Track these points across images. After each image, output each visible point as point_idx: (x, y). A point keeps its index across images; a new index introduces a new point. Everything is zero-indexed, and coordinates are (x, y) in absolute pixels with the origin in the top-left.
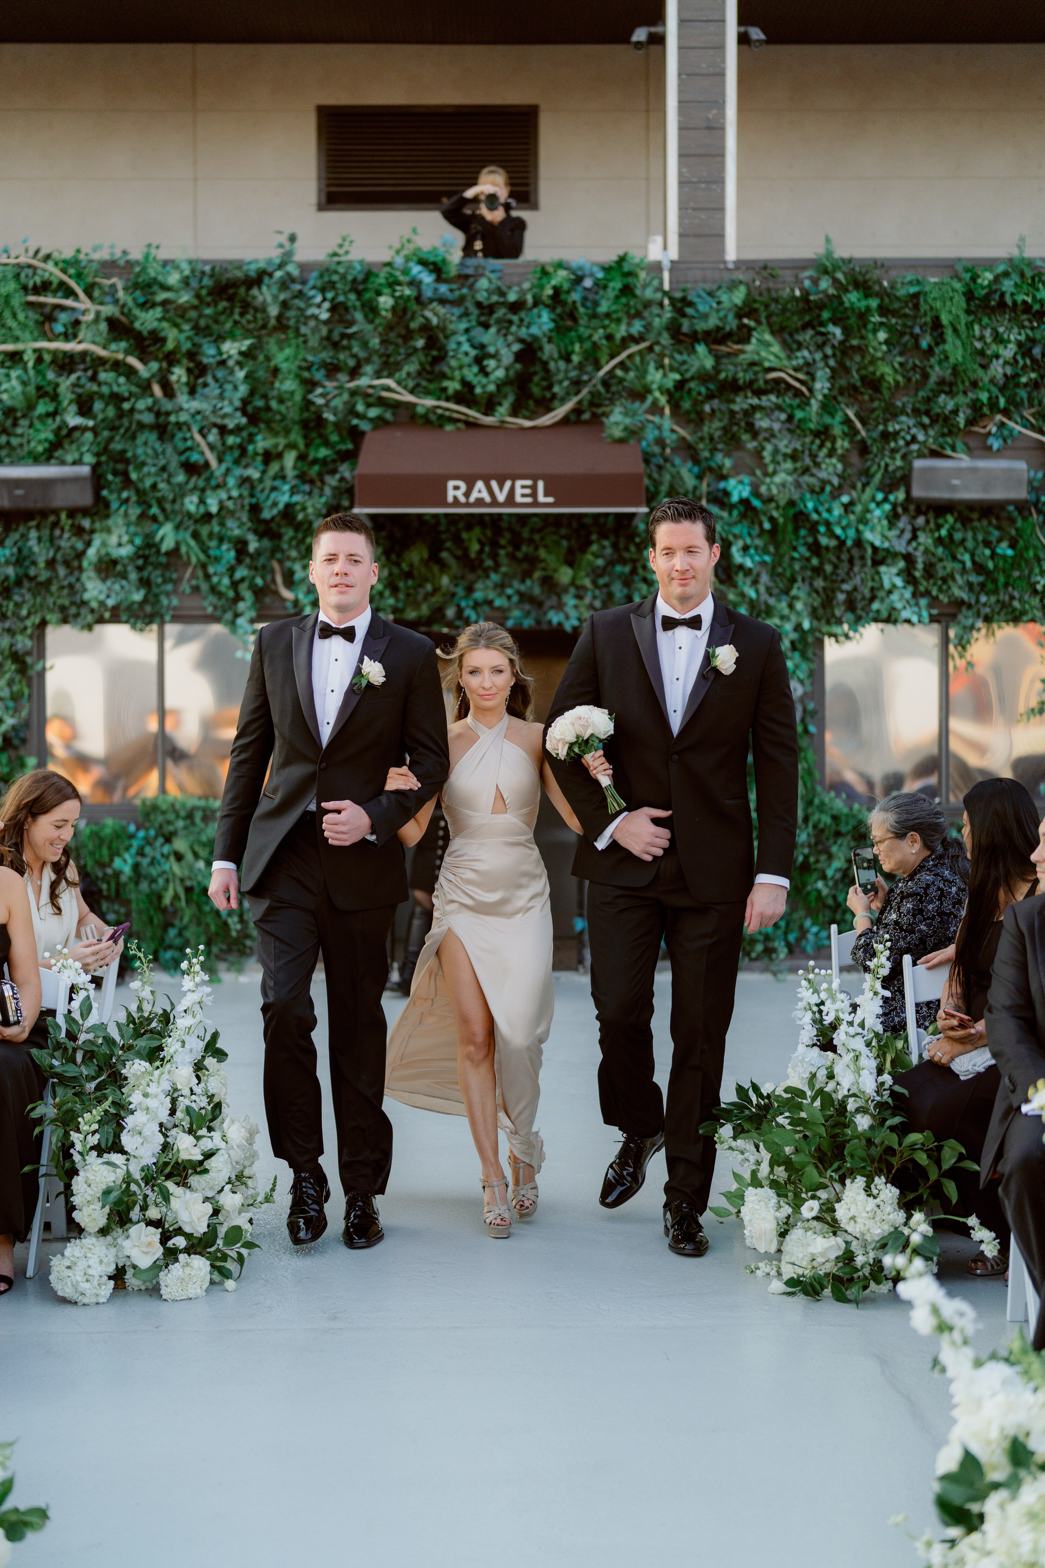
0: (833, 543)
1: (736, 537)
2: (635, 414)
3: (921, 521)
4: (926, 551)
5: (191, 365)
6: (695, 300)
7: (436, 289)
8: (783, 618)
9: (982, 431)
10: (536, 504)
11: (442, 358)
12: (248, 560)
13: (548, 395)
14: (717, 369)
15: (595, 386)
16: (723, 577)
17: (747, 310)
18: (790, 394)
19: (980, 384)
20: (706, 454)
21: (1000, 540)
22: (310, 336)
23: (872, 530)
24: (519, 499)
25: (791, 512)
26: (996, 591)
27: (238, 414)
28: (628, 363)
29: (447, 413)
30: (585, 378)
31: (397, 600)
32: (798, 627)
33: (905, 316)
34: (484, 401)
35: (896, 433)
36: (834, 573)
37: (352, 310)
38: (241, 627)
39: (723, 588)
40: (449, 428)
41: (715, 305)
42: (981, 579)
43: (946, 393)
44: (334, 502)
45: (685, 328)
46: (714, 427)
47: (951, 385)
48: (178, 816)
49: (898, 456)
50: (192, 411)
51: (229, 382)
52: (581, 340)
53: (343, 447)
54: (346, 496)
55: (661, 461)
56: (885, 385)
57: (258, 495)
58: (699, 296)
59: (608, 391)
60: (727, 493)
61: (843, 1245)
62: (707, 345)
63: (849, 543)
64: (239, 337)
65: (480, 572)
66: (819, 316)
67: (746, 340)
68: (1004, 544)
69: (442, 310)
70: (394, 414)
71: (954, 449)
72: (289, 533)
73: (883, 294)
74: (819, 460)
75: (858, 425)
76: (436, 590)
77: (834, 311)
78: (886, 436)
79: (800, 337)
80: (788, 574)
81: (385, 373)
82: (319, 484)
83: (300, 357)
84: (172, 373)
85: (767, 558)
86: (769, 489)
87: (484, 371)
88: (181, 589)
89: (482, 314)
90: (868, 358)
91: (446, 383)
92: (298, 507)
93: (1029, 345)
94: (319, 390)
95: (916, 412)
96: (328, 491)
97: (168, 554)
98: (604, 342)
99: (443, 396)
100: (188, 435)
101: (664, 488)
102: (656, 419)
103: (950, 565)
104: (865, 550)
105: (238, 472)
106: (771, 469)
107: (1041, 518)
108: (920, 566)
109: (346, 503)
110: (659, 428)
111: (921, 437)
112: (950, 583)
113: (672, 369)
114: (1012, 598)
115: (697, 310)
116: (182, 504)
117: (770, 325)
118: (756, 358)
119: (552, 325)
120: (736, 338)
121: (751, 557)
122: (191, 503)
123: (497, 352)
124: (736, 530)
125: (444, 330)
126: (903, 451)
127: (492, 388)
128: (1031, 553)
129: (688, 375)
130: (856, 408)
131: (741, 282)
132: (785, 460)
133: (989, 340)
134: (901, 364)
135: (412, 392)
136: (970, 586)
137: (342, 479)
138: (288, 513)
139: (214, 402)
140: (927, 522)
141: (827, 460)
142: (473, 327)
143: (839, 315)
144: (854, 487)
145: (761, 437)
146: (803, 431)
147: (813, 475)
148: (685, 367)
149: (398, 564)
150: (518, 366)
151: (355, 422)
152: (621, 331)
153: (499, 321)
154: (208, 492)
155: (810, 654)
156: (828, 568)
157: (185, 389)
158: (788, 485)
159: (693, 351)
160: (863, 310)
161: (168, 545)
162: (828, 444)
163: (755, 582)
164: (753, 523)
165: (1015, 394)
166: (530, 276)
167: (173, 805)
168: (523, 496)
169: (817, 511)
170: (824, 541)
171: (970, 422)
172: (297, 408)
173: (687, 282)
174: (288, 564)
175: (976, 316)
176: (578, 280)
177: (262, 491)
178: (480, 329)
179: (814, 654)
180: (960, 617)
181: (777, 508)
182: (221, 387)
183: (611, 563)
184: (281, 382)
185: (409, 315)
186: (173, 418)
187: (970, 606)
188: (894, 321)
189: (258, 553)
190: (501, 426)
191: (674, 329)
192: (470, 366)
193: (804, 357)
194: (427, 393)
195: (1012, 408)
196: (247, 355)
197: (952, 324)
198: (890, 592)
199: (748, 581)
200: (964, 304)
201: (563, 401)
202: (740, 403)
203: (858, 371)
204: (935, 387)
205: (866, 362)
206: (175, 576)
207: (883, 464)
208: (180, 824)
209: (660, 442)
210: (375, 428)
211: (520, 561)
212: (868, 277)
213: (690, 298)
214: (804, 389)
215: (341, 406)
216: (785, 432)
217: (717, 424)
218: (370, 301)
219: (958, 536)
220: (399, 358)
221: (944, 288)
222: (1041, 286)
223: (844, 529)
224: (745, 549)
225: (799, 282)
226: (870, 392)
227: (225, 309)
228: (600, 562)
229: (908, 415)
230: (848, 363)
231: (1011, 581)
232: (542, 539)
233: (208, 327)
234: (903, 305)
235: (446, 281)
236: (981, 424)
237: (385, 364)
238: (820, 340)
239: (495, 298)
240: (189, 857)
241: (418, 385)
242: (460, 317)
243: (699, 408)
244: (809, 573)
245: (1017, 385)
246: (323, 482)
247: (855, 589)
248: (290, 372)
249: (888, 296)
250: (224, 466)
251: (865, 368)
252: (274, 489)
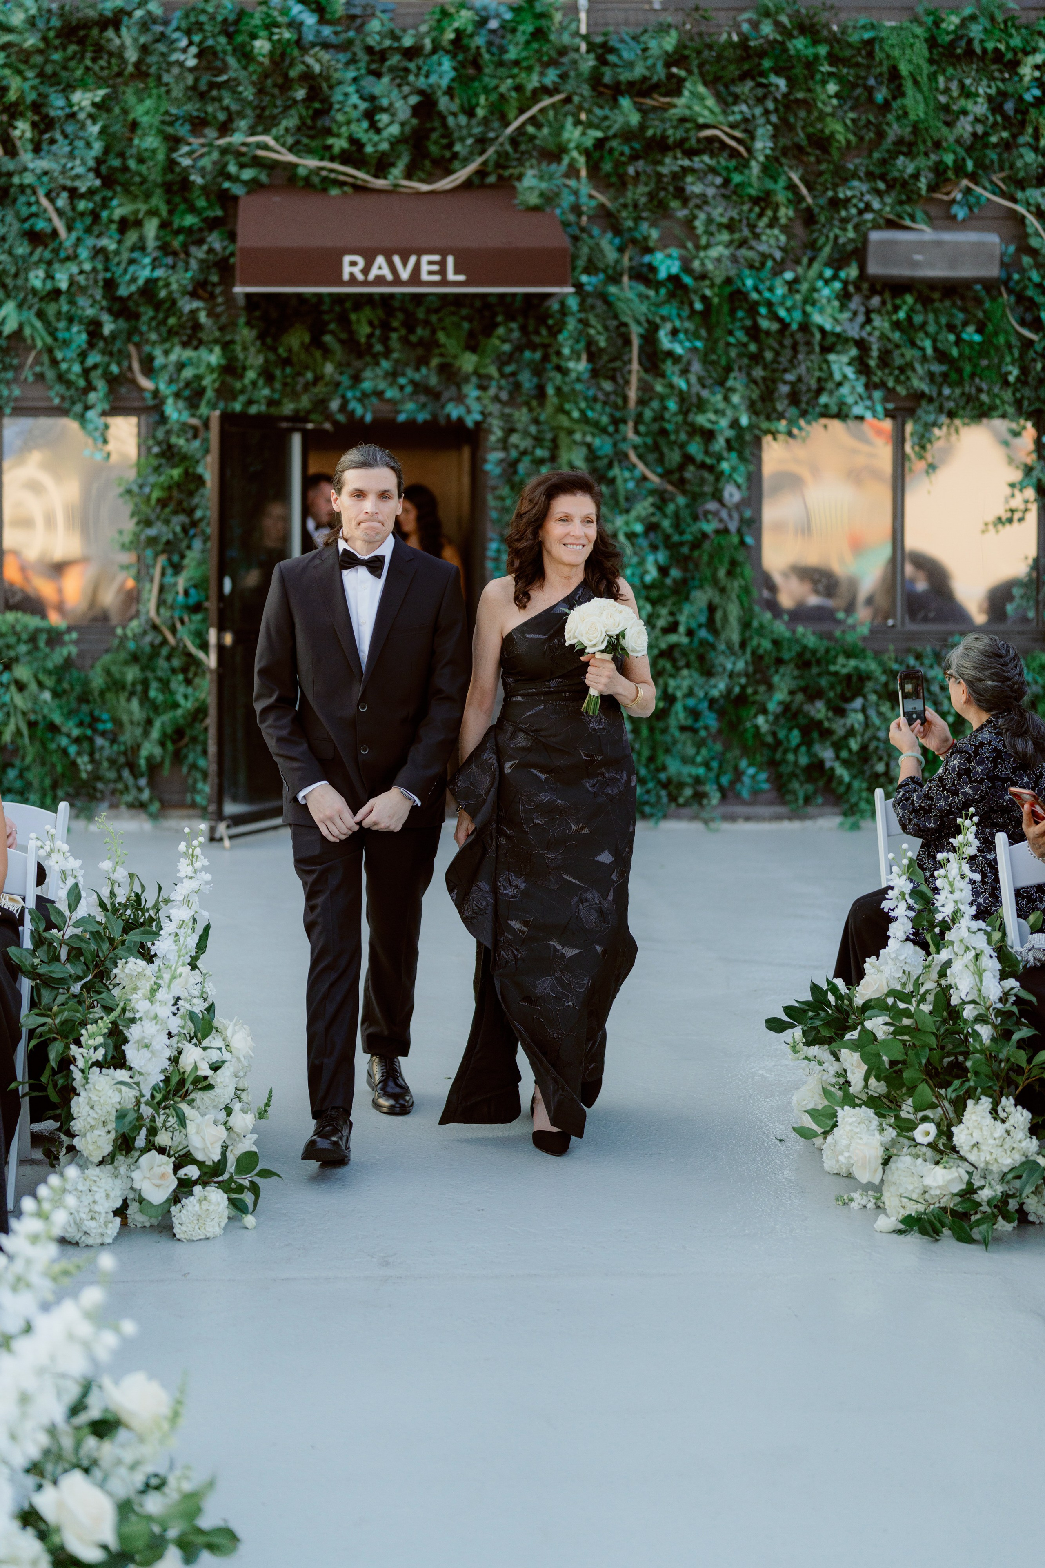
0: (775, 326)
1: (664, 319)
2: (551, 178)
3: (876, 301)
4: (883, 337)
5: (36, 118)
6: (618, 45)
7: (318, 32)
8: (716, 412)
9: (945, 198)
10: (444, 282)
11: (326, 109)
12: (101, 344)
13: (448, 154)
14: (643, 127)
15: (502, 144)
16: (648, 365)
17: (676, 58)
18: (725, 154)
19: (945, 144)
20: (630, 223)
21: (965, 324)
22: (173, 85)
23: (822, 311)
24: (425, 277)
25: (728, 290)
26: (960, 383)
27: (91, 175)
28: (541, 118)
29: (333, 175)
30: (491, 135)
31: (273, 390)
32: (735, 424)
33: (858, 65)
34: (374, 162)
35: (848, 200)
36: (775, 361)
37: (221, 55)
38: (91, 421)
39: (648, 378)
40: (334, 192)
41: (639, 52)
42: (944, 368)
43: (904, 154)
44: (201, 277)
45: (607, 79)
46: (639, 193)
47: (911, 145)
48: (19, 640)
49: (850, 227)
50: (38, 171)
51: (81, 138)
52: (486, 90)
53: (211, 214)
54: (214, 270)
55: (577, 232)
56: (836, 144)
57: (114, 269)
58: (622, 41)
59: (516, 150)
60: (652, 269)
61: (966, 1177)
62: (631, 97)
63: (794, 326)
64: (92, 87)
65: (368, 359)
66: (759, 64)
67: (678, 93)
68: (971, 329)
69: (326, 56)
70: (269, 175)
71: (913, 218)
72: (148, 313)
73: (833, 40)
74: (758, 230)
75: (804, 191)
76: (318, 379)
77: (777, 59)
78: (836, 204)
79: (737, 89)
80: (723, 362)
81: (260, 129)
82: (182, 256)
83: (162, 110)
84: (15, 128)
85: (699, 344)
86: (703, 264)
87: (374, 127)
88: (23, 377)
89: (373, 61)
90: (815, 114)
91: (330, 141)
92: (161, 283)
93: (1000, 99)
94: (185, 149)
95: (870, 176)
96: (194, 264)
97: (9, 337)
98: (514, 94)
99: (327, 155)
100: (33, 199)
101: (581, 263)
102: (572, 183)
103: (910, 354)
104: (812, 335)
105: (90, 241)
106: (703, 241)
107: (1013, 299)
108: (875, 353)
109: (215, 278)
110: (576, 193)
111: (876, 205)
112: (909, 373)
113: (589, 125)
114: (980, 390)
115: (620, 57)
116: (27, 279)
117: (702, 75)
118: (687, 112)
119: (453, 74)
120: (663, 90)
121: (681, 342)
122: (36, 279)
123: (391, 105)
124: (664, 311)
125: (328, 79)
126: (856, 220)
127: (384, 146)
128: (1002, 339)
129: (611, 132)
130: (801, 171)
131: (670, 26)
132: (719, 231)
133: (955, 94)
134: (853, 121)
135: (290, 150)
136: (931, 376)
137: (211, 251)
138: (149, 290)
139: (63, 161)
140: (884, 303)
141: (768, 231)
142: (362, 76)
143: (782, 64)
144: (798, 262)
145: (691, 204)
146: (740, 197)
147: (751, 248)
148: (606, 123)
149: (274, 349)
150: (415, 121)
151: (226, 185)
152: (533, 81)
153: (391, 69)
154: (56, 266)
155: (747, 453)
156: (769, 355)
157: (29, 146)
158: (724, 260)
159: (615, 104)
160: (811, 58)
161: (10, 327)
162: (769, 213)
163: (685, 372)
164: (682, 303)
165: (985, 156)
166: (427, 17)
167: (13, 627)
168: (430, 273)
169: (757, 289)
170: (764, 324)
171: (932, 188)
172: (159, 169)
173: (607, 24)
174: (147, 348)
175: (939, 65)
176: (482, 22)
177: (118, 264)
178: (371, 79)
179: (752, 454)
180: (920, 412)
181: (712, 286)
182: (71, 144)
183: (519, 349)
184: (142, 138)
185: (287, 61)
186: (16, 180)
187: (931, 400)
188: (845, 71)
189: (114, 336)
190: (394, 191)
191: (595, 80)
192: (358, 121)
193: (741, 112)
194: (310, 152)
195: (980, 172)
196: (101, 106)
197: (911, 74)
198: (840, 384)
199: (677, 369)
200: (926, 53)
201: (466, 161)
202: (670, 165)
203: (803, 128)
204: (891, 147)
205: (813, 118)
206: (15, 362)
207: (832, 235)
208: (23, 648)
209: (576, 209)
210: (248, 193)
211: (414, 346)
212: (815, 20)
213: (611, 43)
214: (741, 149)
215: (209, 167)
216: (719, 199)
217: (642, 189)
218: (243, 45)
219: (918, 319)
220: (276, 111)
221: (904, 33)
222: (1013, 31)
223: (788, 310)
224: (674, 332)
225: (737, 26)
226: (818, 152)
227: (75, 53)
228: (507, 347)
229: (860, 179)
230: (792, 120)
231: (978, 371)
232: (440, 320)
233: (55, 74)
234: (854, 52)
235: (329, 23)
236: (944, 190)
237: (259, 117)
238: (760, 92)
239: (387, 43)
240: (33, 687)
241: (297, 142)
242: (347, 64)
243: (621, 171)
244: (746, 361)
245: (986, 146)
246: (187, 254)
247: (800, 379)
248: (151, 127)
249: (838, 41)
250: (74, 235)
251: (812, 125)
252: (132, 262)
